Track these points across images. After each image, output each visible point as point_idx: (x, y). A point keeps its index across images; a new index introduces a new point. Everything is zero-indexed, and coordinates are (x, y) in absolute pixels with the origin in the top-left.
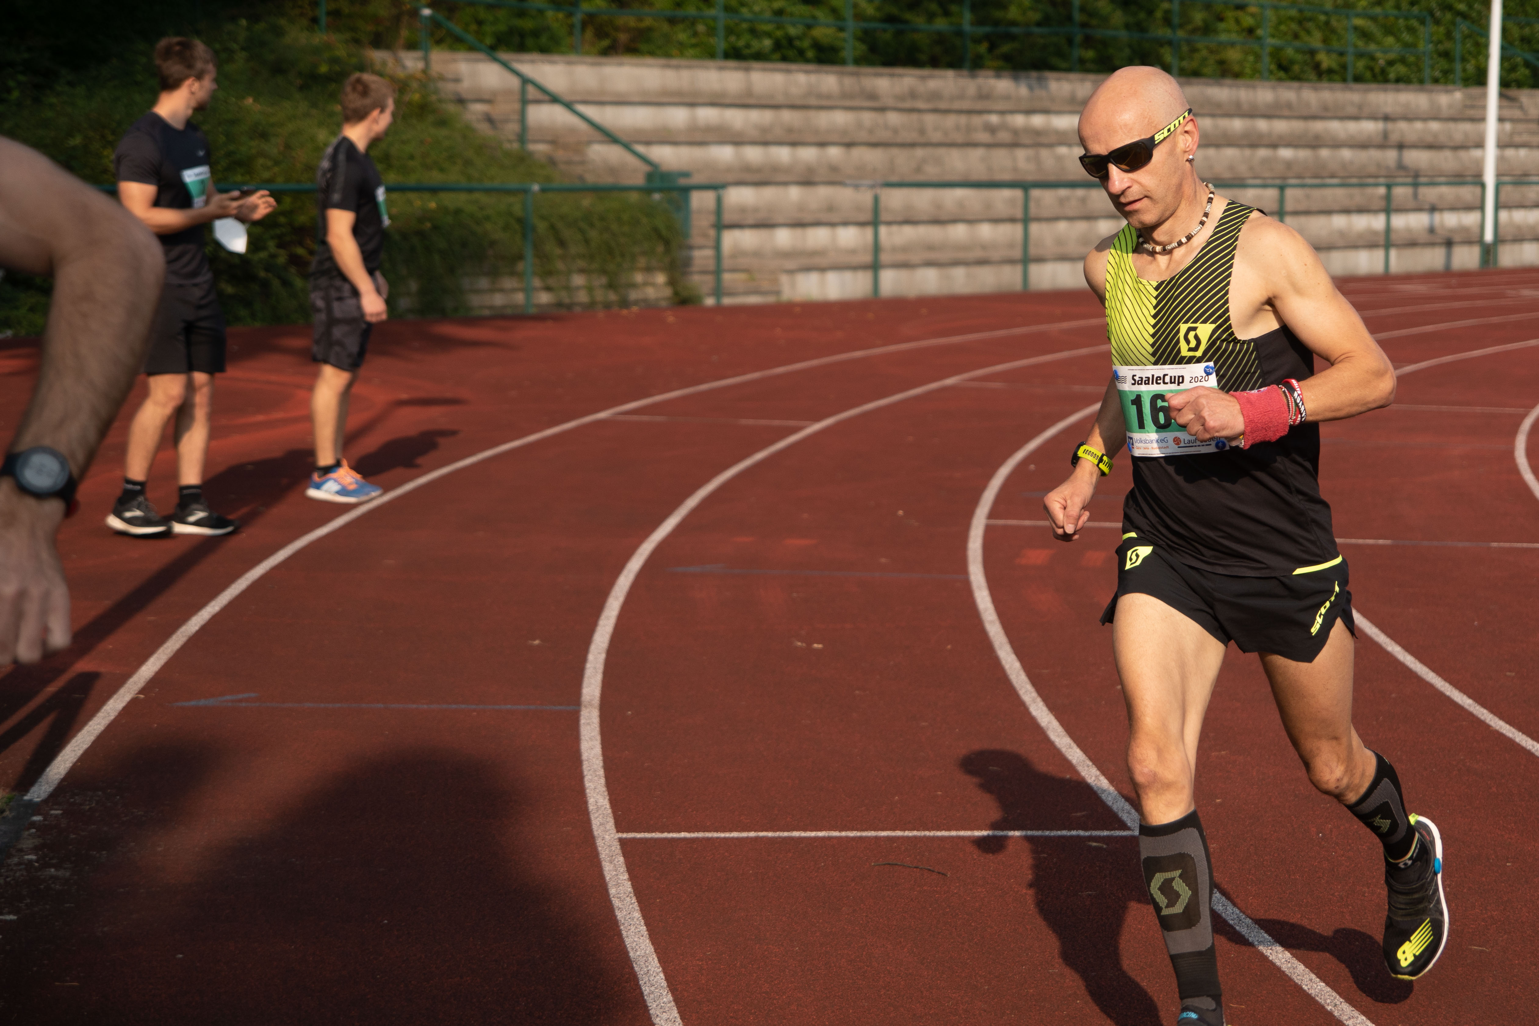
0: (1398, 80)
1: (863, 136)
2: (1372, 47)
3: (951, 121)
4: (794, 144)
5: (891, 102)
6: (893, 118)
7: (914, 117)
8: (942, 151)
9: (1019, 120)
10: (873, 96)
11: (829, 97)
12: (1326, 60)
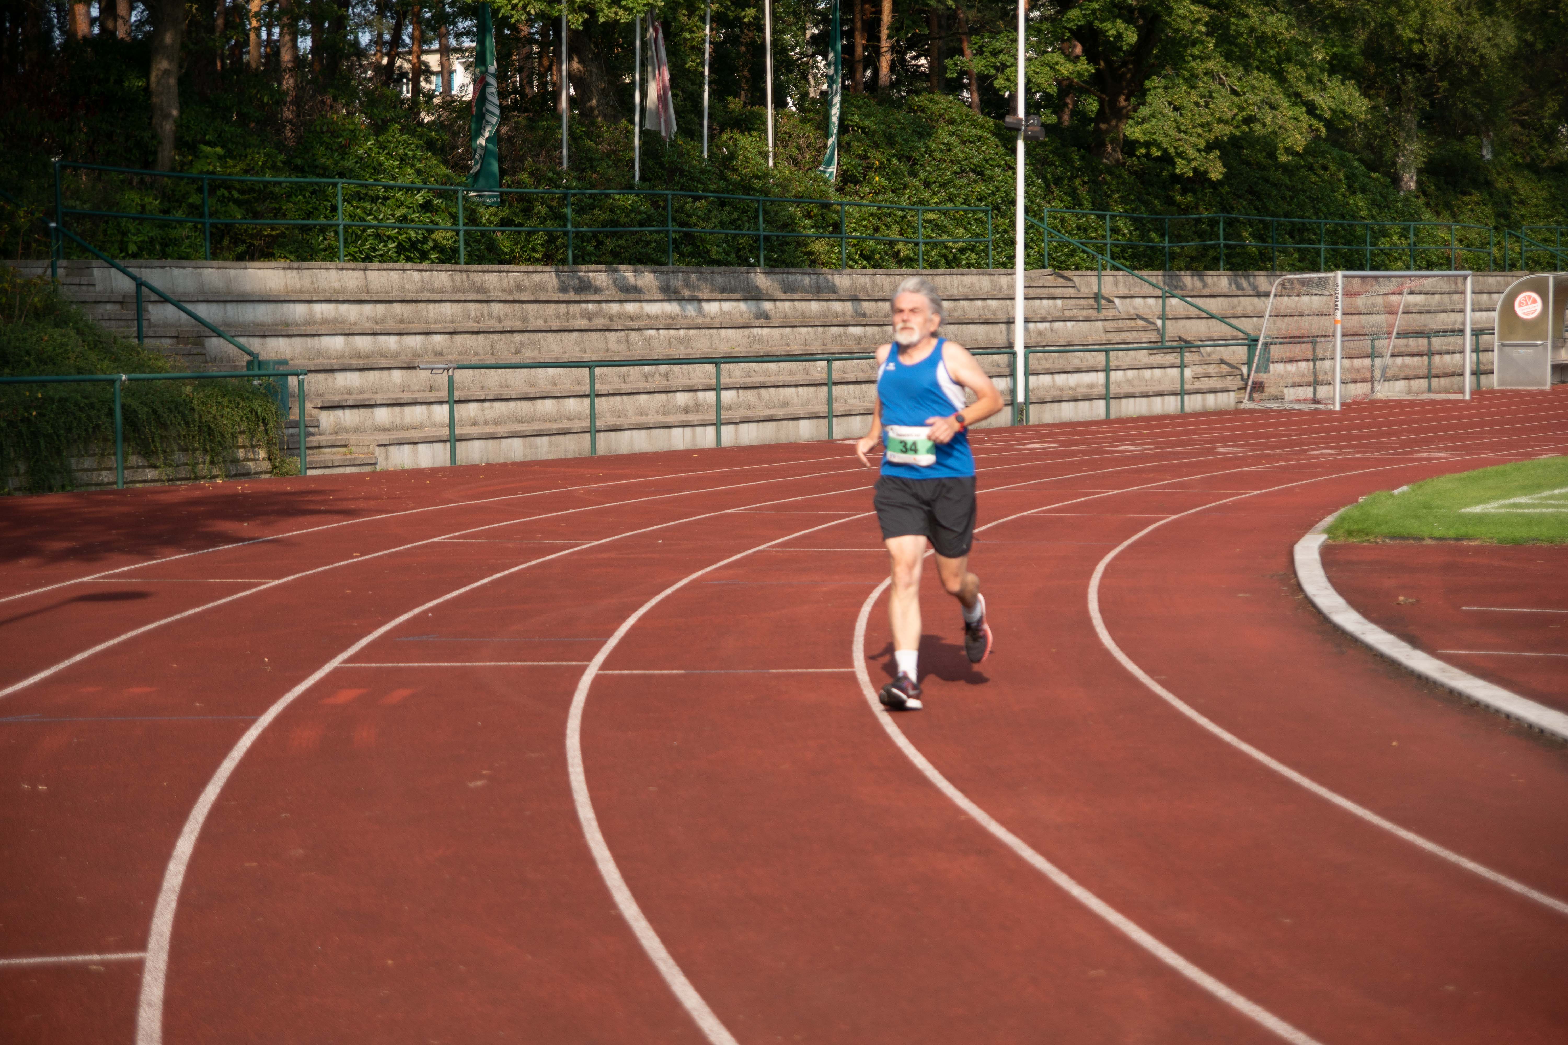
0: (969, 266)
1: (471, 325)
2: (945, 237)
3: (551, 309)
4: (400, 334)
5: (494, 295)
6: (497, 308)
7: (517, 306)
8: (539, 335)
9: (615, 308)
10: (482, 290)
11: (442, 292)
12: (904, 250)
